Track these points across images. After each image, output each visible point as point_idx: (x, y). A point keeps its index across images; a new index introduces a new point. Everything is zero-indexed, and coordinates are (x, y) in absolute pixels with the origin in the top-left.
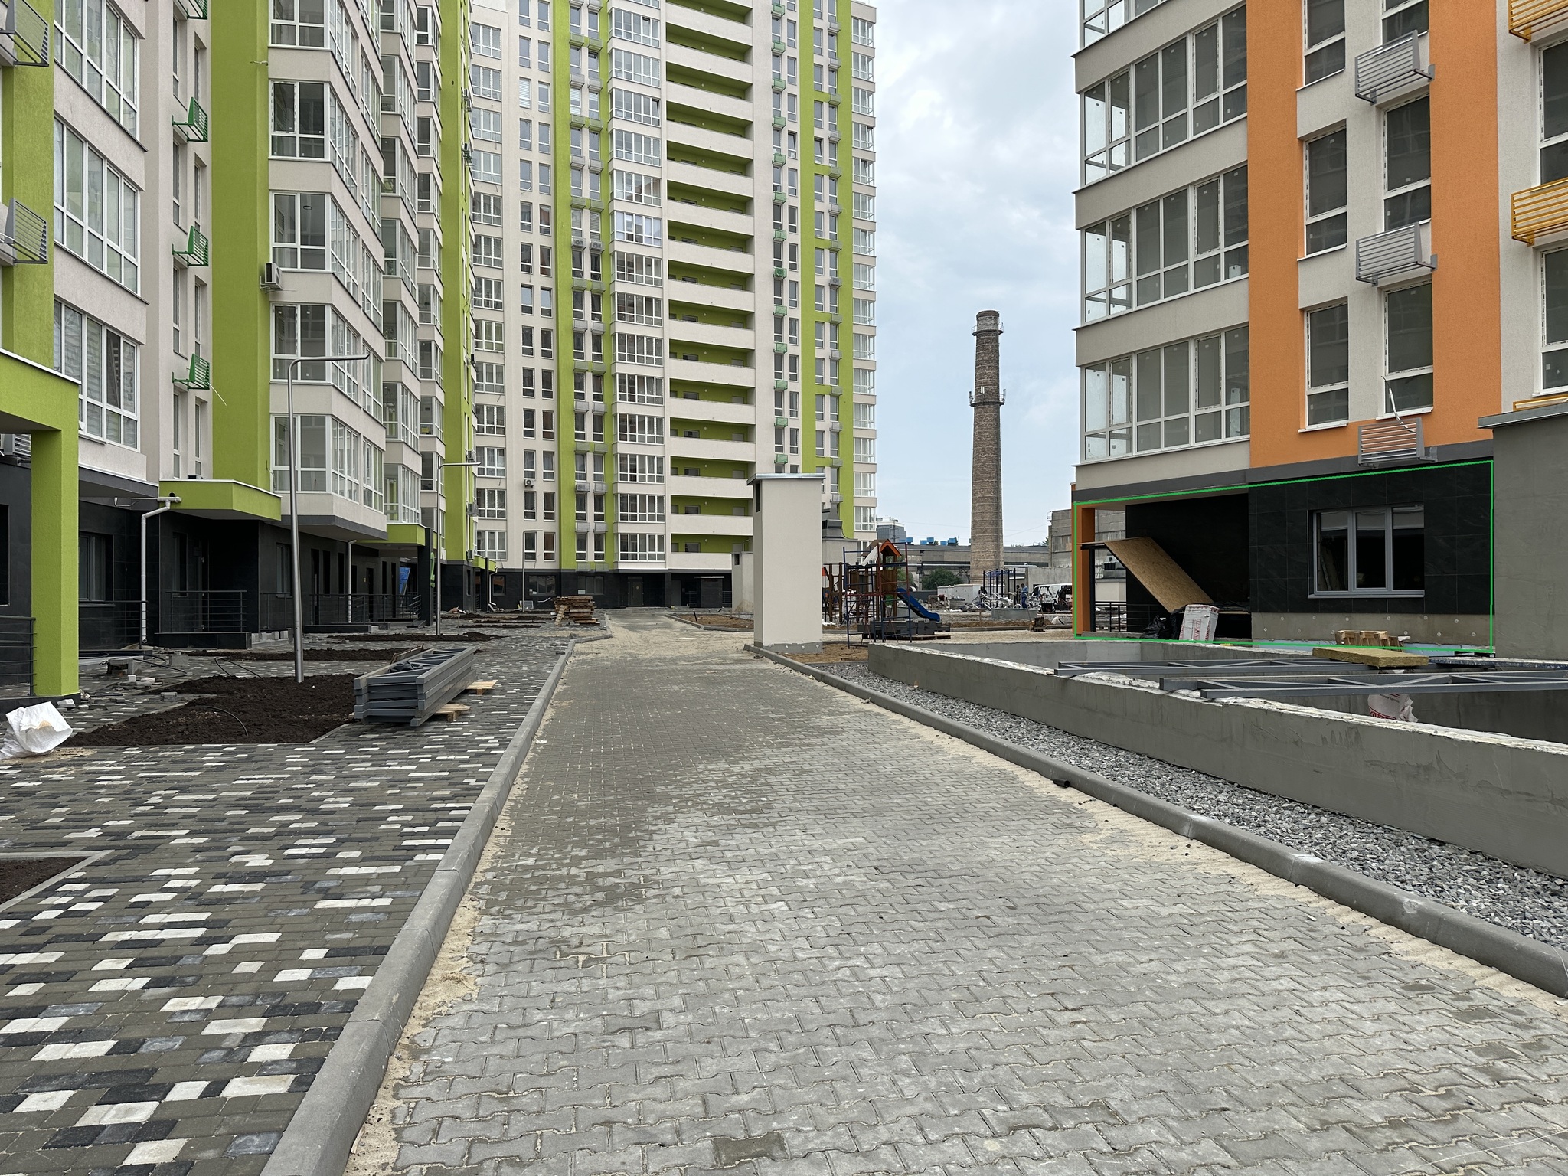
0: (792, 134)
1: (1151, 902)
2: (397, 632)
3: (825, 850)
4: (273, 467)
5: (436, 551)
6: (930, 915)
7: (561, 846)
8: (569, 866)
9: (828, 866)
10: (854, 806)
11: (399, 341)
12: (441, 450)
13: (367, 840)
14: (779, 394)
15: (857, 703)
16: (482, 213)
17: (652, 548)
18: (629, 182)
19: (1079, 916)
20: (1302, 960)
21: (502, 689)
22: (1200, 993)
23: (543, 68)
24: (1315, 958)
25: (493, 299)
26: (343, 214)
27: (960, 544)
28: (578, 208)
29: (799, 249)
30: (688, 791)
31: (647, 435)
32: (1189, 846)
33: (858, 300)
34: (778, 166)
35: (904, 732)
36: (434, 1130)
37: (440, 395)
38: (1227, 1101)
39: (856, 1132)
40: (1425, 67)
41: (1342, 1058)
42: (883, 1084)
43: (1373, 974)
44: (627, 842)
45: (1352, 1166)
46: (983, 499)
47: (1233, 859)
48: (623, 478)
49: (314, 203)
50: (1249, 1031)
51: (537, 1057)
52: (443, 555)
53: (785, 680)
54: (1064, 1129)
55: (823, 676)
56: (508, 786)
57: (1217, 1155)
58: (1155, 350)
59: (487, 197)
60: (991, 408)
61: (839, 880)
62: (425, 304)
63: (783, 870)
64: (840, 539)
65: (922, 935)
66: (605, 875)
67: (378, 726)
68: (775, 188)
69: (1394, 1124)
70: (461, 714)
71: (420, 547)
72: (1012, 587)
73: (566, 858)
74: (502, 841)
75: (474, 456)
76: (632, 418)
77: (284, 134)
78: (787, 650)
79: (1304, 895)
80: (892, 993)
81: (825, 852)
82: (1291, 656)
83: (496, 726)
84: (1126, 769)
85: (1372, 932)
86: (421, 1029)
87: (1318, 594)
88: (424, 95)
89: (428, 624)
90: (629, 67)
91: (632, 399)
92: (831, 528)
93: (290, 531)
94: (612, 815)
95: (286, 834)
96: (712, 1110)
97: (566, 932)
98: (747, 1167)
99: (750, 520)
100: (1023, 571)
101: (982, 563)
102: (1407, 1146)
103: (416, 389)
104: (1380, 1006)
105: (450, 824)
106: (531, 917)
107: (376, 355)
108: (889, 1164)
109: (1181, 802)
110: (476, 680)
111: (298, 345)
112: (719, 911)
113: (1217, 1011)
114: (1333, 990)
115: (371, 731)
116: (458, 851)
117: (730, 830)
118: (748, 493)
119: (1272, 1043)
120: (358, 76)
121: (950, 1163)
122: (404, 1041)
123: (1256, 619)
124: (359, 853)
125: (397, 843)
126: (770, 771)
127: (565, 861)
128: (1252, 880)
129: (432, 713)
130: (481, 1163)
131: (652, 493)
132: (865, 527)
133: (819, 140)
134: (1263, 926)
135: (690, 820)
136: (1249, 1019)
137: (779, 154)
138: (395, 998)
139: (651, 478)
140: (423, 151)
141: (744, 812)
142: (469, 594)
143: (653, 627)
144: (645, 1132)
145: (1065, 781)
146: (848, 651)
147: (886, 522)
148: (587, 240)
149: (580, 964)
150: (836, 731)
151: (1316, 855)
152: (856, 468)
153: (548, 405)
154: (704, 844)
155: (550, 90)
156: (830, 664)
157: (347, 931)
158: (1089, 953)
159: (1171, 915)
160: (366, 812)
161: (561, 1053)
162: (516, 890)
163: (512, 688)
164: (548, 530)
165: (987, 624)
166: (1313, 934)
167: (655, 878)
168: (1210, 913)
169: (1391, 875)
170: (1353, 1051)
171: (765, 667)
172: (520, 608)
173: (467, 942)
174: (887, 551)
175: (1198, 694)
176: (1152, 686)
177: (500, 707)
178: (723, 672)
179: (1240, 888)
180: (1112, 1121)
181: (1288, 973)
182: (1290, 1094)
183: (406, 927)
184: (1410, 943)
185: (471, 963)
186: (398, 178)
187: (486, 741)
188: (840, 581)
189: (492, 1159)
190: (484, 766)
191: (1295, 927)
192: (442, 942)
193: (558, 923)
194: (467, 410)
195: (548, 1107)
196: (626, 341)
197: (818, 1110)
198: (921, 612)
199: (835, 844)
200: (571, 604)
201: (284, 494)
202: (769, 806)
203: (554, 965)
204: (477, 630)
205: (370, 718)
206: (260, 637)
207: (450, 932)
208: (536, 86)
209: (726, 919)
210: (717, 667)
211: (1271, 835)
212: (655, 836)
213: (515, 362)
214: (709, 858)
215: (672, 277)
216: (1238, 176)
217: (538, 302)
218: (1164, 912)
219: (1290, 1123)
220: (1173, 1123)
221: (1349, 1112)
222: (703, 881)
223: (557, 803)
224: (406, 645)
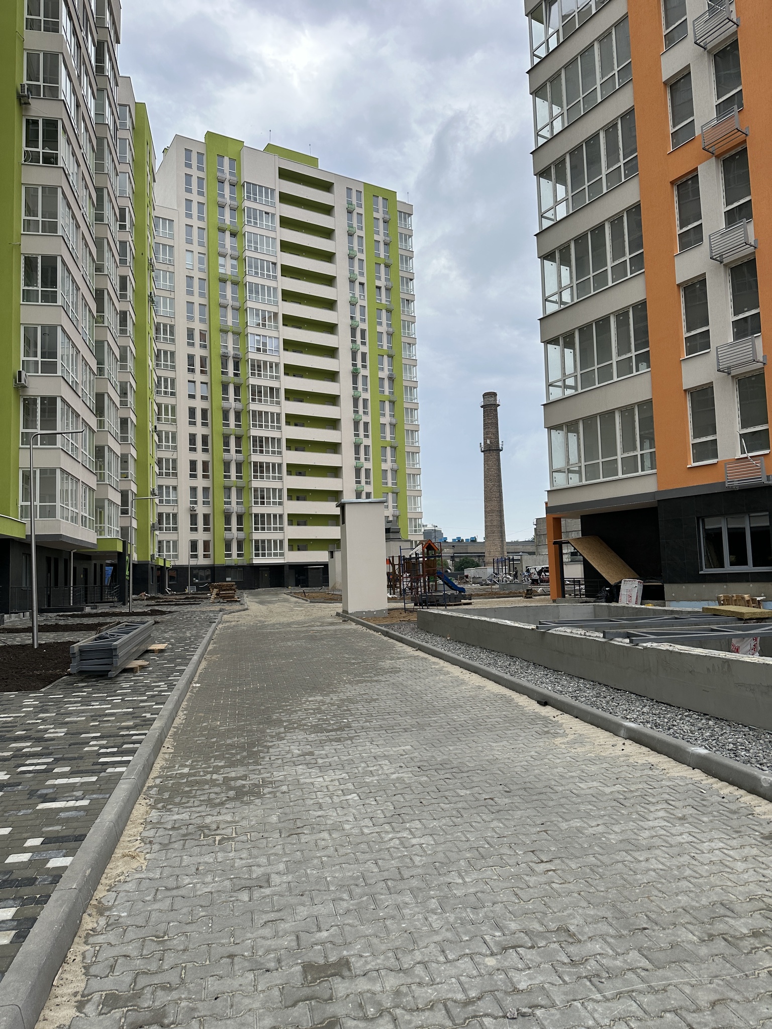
0: (362, 284)
1: (599, 784)
2: (103, 611)
3: (385, 756)
4: (21, 503)
5: (129, 555)
6: (454, 799)
7: (207, 759)
8: (212, 773)
9: (387, 767)
10: (405, 723)
11: (106, 419)
12: (134, 488)
13: (75, 759)
14: (357, 447)
15: (410, 650)
16: (162, 336)
17: (275, 549)
18: (257, 315)
19: (553, 796)
20: (696, 821)
21: (172, 648)
22: (630, 847)
23: (201, 244)
24: (705, 819)
25: (169, 390)
26: (69, 338)
27: (478, 541)
28: (224, 331)
29: (368, 356)
30: (294, 717)
31: (271, 475)
32: (624, 744)
33: (406, 387)
34: (353, 304)
35: (440, 671)
36: (111, 966)
37: (134, 452)
38: (647, 923)
39: (400, 956)
40: (752, 240)
41: (722, 889)
42: (418, 920)
43: (743, 829)
44: (252, 755)
45: (728, 965)
46: (492, 511)
47: (653, 752)
48: (256, 503)
49: (50, 332)
50: (662, 873)
51: (185, 910)
52: (135, 557)
53: (363, 636)
54: (539, 947)
55: (387, 632)
56: (172, 717)
57: (640, 962)
58: (594, 417)
59: (165, 325)
60: (495, 453)
61: (394, 776)
62: (124, 394)
63: (357, 771)
64: (399, 539)
65: (448, 814)
66: (236, 779)
67: (87, 677)
68: (352, 318)
69: (755, 934)
70: (142, 668)
71: (119, 553)
72: (512, 569)
73: (209, 767)
74: (167, 756)
75: (156, 492)
76: (261, 464)
77: (31, 288)
78: (364, 616)
79: (698, 775)
80: (427, 855)
81: (385, 757)
82: (689, 612)
83: (166, 675)
84: (584, 692)
85: (742, 800)
86: (106, 893)
87: (705, 571)
88: (123, 262)
89: (124, 604)
90: (256, 243)
91: (261, 452)
92: (391, 533)
93: (30, 545)
94: (242, 736)
95: (20, 756)
96: (303, 943)
97: (208, 820)
98: (325, 984)
99: (338, 528)
100: (519, 557)
101: (492, 553)
102: (764, 949)
103: (118, 449)
104: (747, 851)
105: (131, 746)
106: (185, 810)
107: (90, 428)
108: (421, 978)
109: (619, 714)
110: (154, 643)
111: (39, 423)
112: (312, 802)
113: (641, 859)
114: (716, 841)
115: (82, 681)
116: (136, 765)
117: (322, 743)
118: (338, 511)
119: (677, 880)
120: (80, 252)
121: (462, 975)
122: (94, 902)
123: (667, 587)
124: (69, 768)
125: (95, 760)
126: (350, 700)
127: (209, 770)
128: (665, 766)
129: (124, 667)
130: (143, 988)
131: (275, 512)
132: (415, 531)
133: (379, 288)
134: (672, 798)
135: (295, 737)
136: (662, 864)
137: (353, 296)
138: (88, 872)
139: (274, 503)
140: (123, 296)
141: (331, 731)
142: (152, 583)
143: (276, 602)
144: (256, 961)
145: (544, 702)
146: (404, 615)
147: (430, 527)
148: (231, 351)
149: (217, 842)
150: (395, 671)
151: (706, 748)
152: (408, 493)
153: (206, 457)
154: (304, 755)
155: (206, 258)
156: (392, 624)
157: (57, 824)
158: (558, 821)
159: (612, 792)
160: (75, 739)
161: (202, 906)
162: (175, 791)
163: (178, 648)
164: (206, 539)
165: (496, 593)
166: (704, 803)
167: (270, 779)
168: (637, 790)
169: (753, 760)
170: (729, 884)
171: (349, 627)
172: (187, 591)
173: (141, 829)
174: (429, 547)
175: (627, 640)
176: (598, 636)
177: (170, 661)
178: (321, 631)
179: (657, 772)
180: (571, 940)
181: (687, 830)
182: (688, 916)
183: (98, 820)
184: (766, 806)
185: (142, 844)
186: (106, 314)
187: (159, 686)
188: (399, 568)
189: (151, 985)
190: (157, 704)
191: (692, 798)
192: (123, 829)
193: (203, 814)
194: (152, 461)
195: (191, 946)
196: (257, 415)
197: (375, 941)
198: (453, 587)
199: (392, 751)
200: (221, 588)
201: (26, 521)
202: (349, 726)
203: (199, 844)
204: (157, 608)
205: (81, 673)
206: (10, 617)
207: (129, 822)
208: (196, 255)
209: (316, 807)
210: (318, 628)
211: (677, 735)
212: (271, 750)
213: (184, 429)
214: (307, 764)
215: (286, 374)
216: (641, 308)
217: (199, 391)
218: (607, 790)
219: (688, 936)
220: (611, 940)
221: (727, 927)
222: (302, 781)
223: (205, 728)
224: (108, 620)
